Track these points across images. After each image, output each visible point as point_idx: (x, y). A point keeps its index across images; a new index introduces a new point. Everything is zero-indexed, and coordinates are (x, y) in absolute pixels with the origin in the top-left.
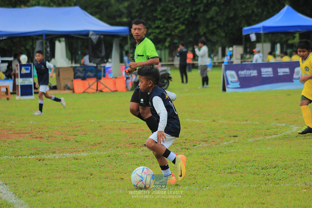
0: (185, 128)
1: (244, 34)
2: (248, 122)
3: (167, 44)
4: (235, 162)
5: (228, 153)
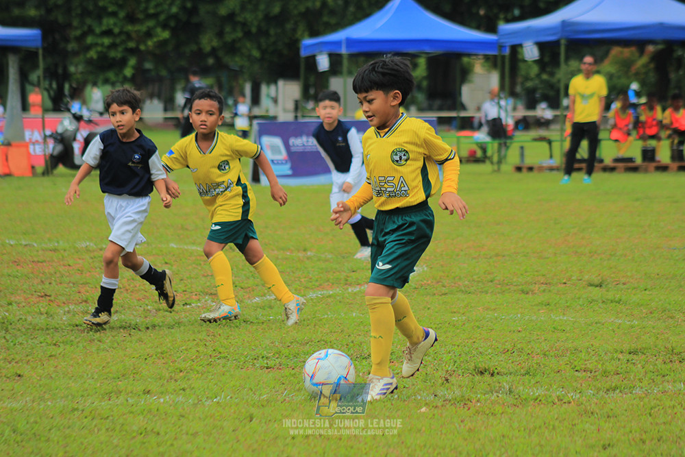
0: (166, 263)
1: (304, 53)
2: (309, 253)
3: (128, 72)
4: (277, 343)
5: (263, 323)
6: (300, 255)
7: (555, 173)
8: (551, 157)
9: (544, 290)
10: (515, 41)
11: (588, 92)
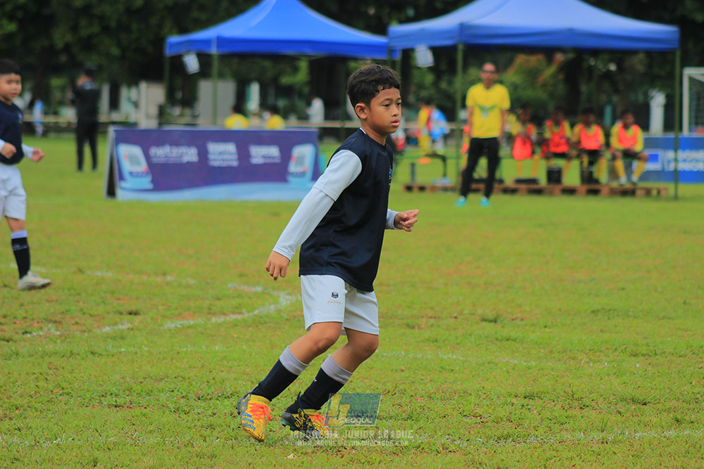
1: (168, 52)
2: (169, 278)
4: (128, 379)
5: (113, 355)
6: (159, 279)
7: (449, 194)
8: (445, 175)
9: (432, 325)
10: (407, 45)
11: (488, 104)
